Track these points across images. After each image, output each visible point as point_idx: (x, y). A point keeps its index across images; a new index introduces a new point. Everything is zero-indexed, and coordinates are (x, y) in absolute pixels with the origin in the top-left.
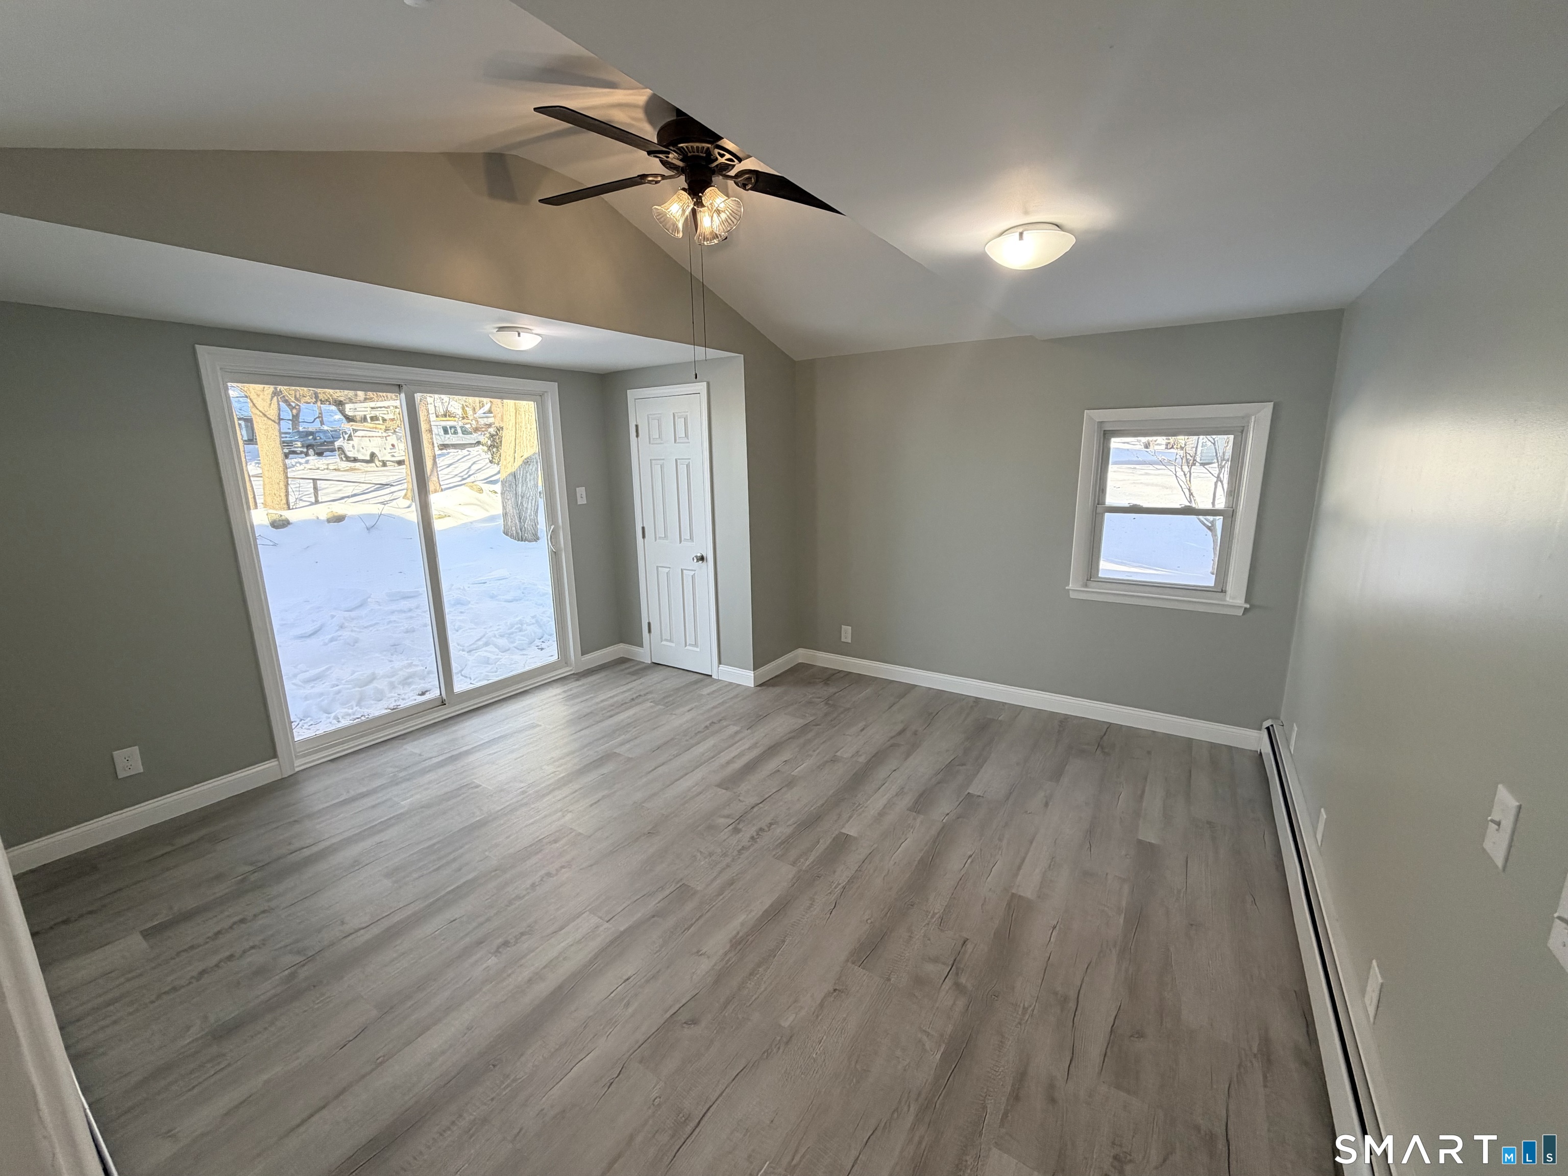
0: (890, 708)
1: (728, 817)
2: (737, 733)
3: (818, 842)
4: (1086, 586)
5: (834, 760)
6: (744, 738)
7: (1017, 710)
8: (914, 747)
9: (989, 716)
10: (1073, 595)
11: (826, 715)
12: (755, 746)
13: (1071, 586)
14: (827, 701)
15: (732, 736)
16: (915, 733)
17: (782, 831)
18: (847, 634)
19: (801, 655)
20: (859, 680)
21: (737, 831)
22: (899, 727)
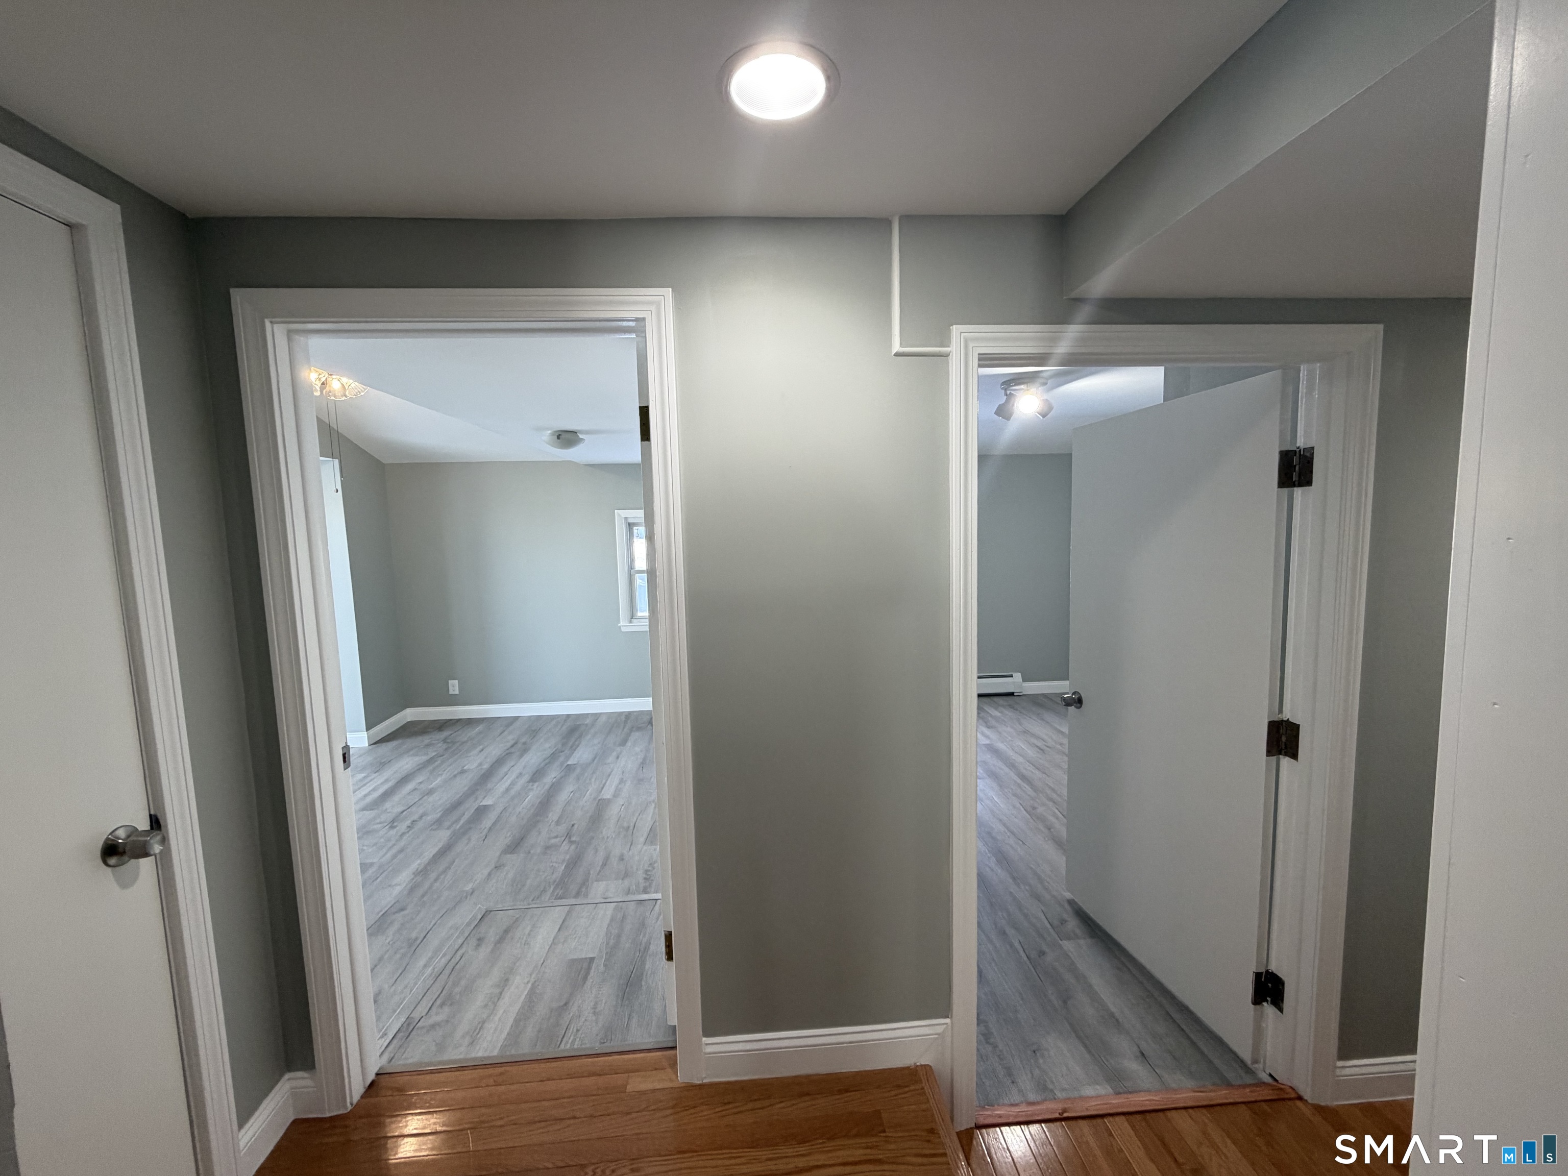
0: (501, 734)
1: (380, 823)
2: (365, 777)
3: (464, 814)
4: (631, 622)
5: (463, 772)
6: (374, 779)
7: (597, 716)
8: (525, 751)
9: (578, 723)
10: (624, 629)
11: (446, 749)
12: (387, 781)
13: (621, 624)
14: (445, 741)
15: (361, 780)
16: (524, 743)
17: (430, 818)
18: (454, 687)
19: (410, 714)
20: (470, 722)
21: (392, 827)
22: (512, 742)
